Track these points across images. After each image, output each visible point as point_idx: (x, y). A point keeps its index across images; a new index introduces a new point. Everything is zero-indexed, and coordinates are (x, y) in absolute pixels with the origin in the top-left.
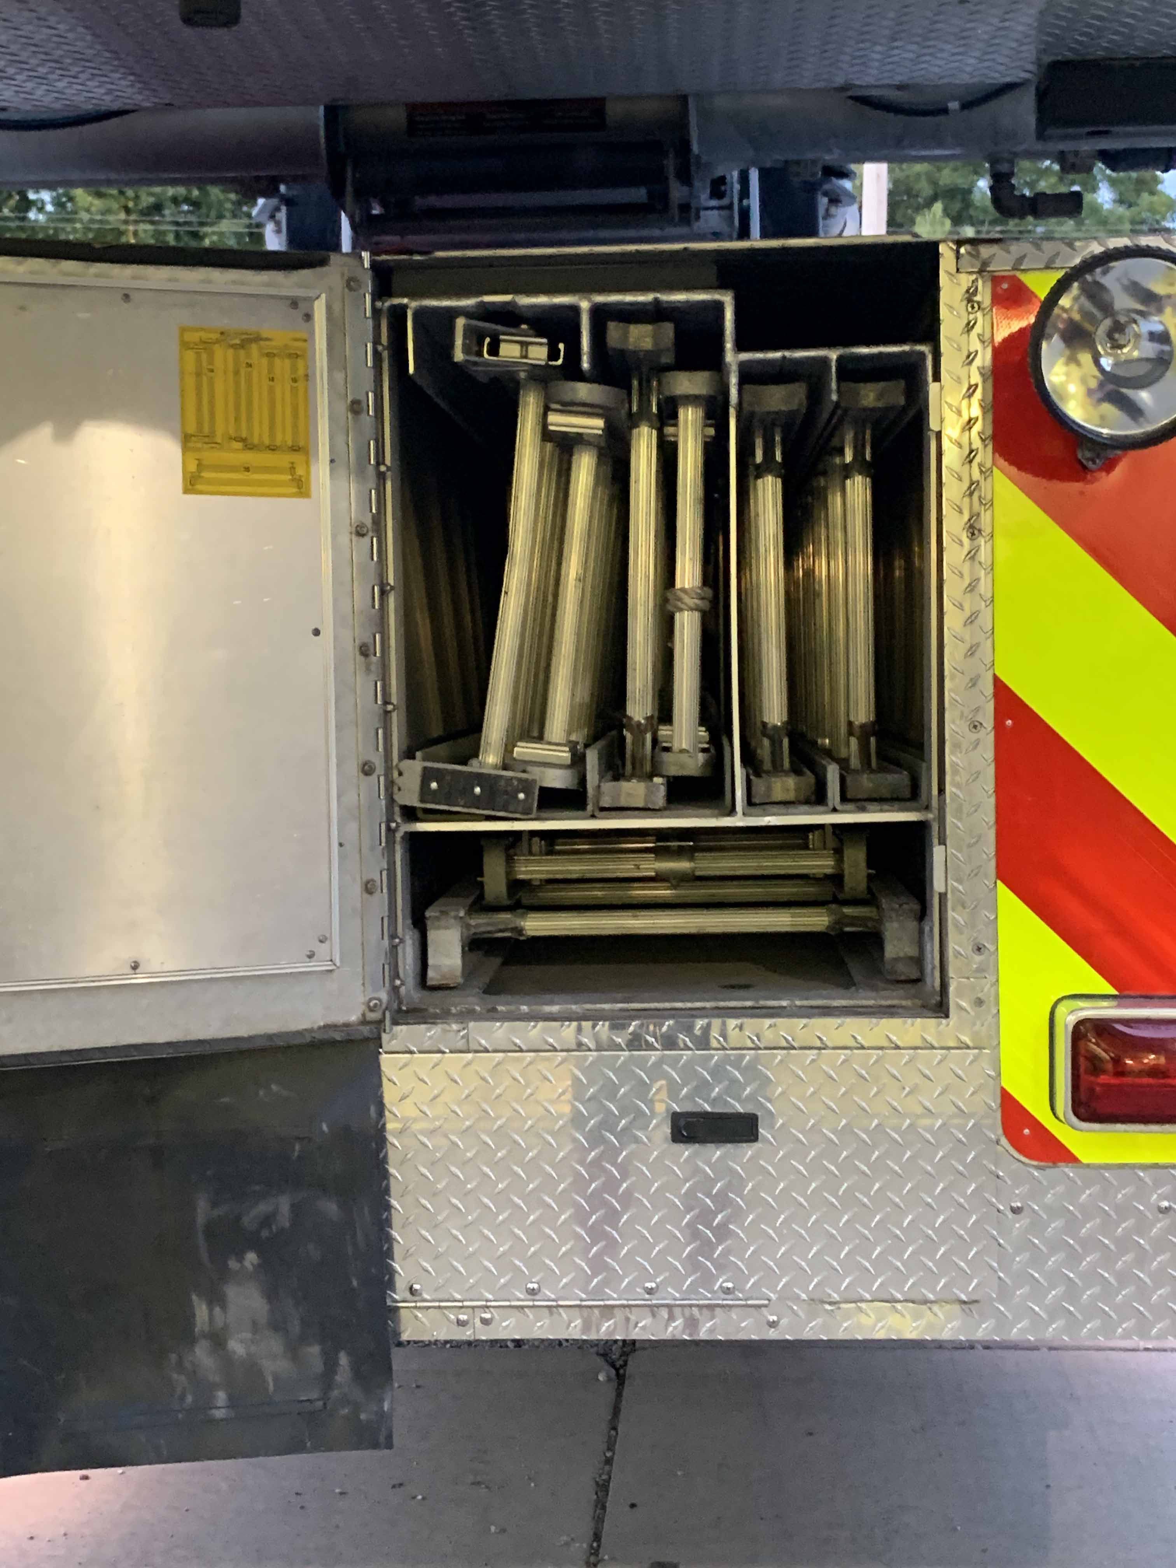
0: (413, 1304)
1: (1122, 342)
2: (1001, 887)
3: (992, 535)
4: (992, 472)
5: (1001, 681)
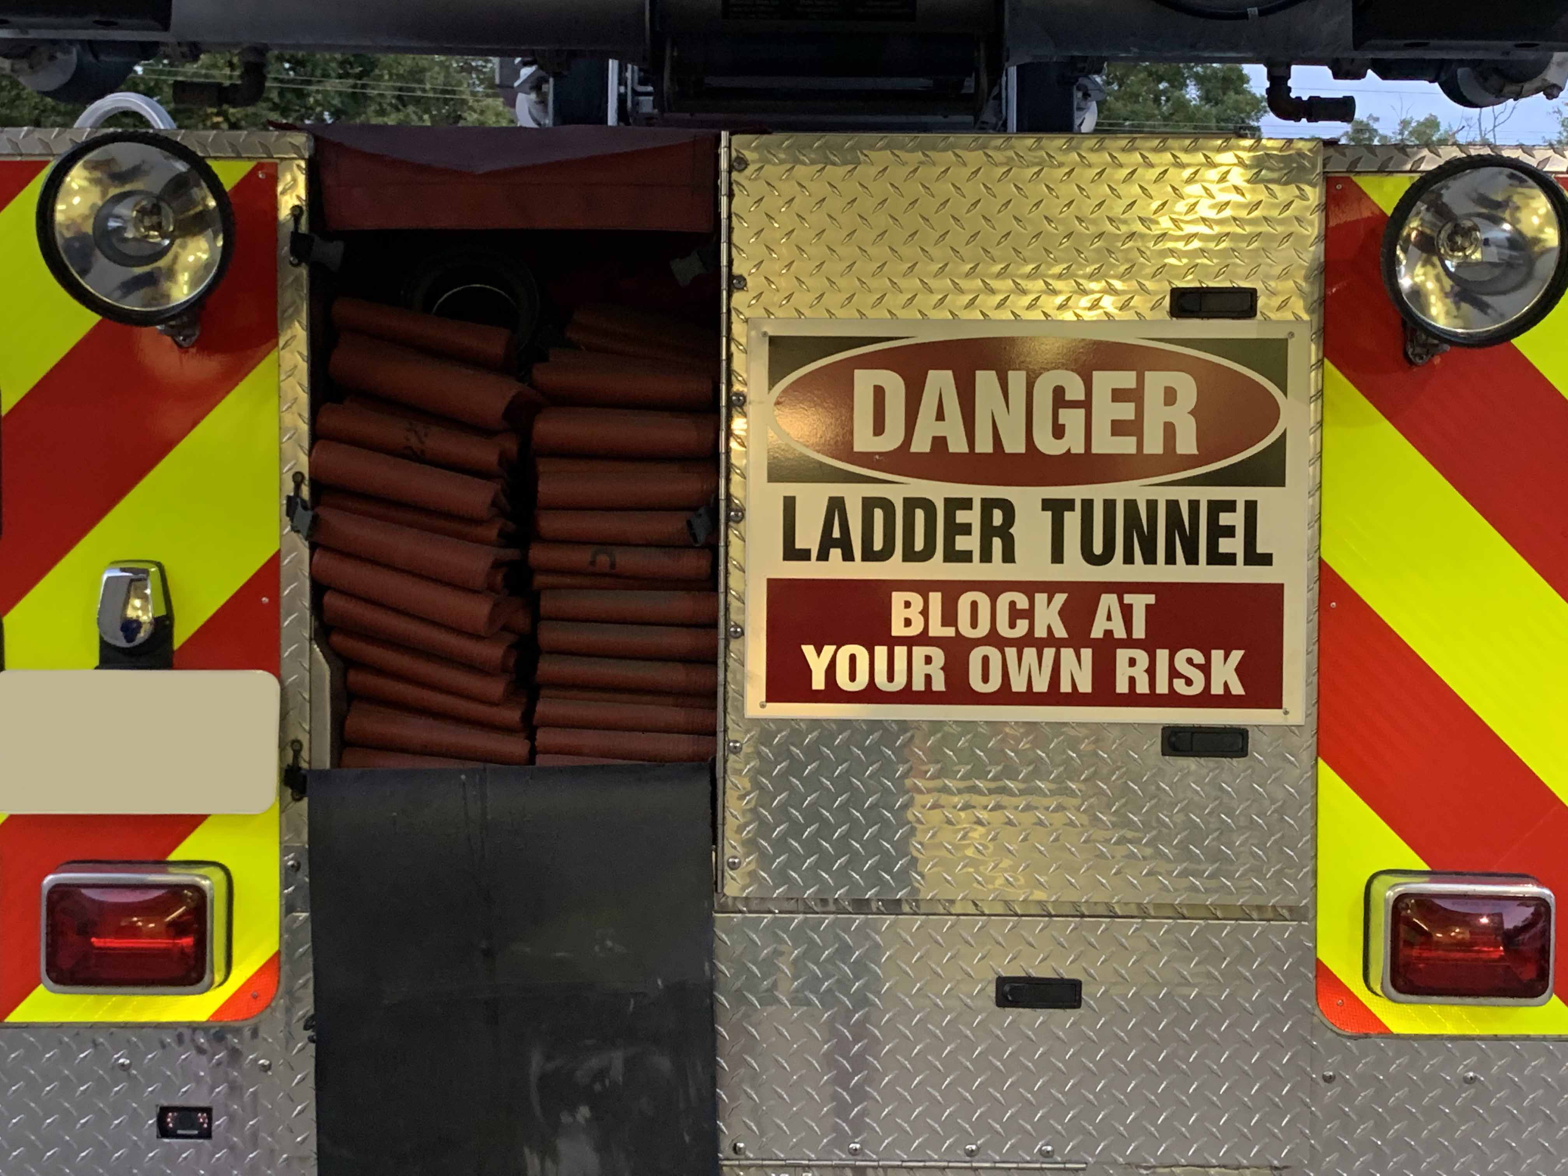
0: (737, 1163)
1: (1466, 246)
2: (1321, 763)
3: (1321, 424)
4: (1323, 364)
5: (1326, 565)
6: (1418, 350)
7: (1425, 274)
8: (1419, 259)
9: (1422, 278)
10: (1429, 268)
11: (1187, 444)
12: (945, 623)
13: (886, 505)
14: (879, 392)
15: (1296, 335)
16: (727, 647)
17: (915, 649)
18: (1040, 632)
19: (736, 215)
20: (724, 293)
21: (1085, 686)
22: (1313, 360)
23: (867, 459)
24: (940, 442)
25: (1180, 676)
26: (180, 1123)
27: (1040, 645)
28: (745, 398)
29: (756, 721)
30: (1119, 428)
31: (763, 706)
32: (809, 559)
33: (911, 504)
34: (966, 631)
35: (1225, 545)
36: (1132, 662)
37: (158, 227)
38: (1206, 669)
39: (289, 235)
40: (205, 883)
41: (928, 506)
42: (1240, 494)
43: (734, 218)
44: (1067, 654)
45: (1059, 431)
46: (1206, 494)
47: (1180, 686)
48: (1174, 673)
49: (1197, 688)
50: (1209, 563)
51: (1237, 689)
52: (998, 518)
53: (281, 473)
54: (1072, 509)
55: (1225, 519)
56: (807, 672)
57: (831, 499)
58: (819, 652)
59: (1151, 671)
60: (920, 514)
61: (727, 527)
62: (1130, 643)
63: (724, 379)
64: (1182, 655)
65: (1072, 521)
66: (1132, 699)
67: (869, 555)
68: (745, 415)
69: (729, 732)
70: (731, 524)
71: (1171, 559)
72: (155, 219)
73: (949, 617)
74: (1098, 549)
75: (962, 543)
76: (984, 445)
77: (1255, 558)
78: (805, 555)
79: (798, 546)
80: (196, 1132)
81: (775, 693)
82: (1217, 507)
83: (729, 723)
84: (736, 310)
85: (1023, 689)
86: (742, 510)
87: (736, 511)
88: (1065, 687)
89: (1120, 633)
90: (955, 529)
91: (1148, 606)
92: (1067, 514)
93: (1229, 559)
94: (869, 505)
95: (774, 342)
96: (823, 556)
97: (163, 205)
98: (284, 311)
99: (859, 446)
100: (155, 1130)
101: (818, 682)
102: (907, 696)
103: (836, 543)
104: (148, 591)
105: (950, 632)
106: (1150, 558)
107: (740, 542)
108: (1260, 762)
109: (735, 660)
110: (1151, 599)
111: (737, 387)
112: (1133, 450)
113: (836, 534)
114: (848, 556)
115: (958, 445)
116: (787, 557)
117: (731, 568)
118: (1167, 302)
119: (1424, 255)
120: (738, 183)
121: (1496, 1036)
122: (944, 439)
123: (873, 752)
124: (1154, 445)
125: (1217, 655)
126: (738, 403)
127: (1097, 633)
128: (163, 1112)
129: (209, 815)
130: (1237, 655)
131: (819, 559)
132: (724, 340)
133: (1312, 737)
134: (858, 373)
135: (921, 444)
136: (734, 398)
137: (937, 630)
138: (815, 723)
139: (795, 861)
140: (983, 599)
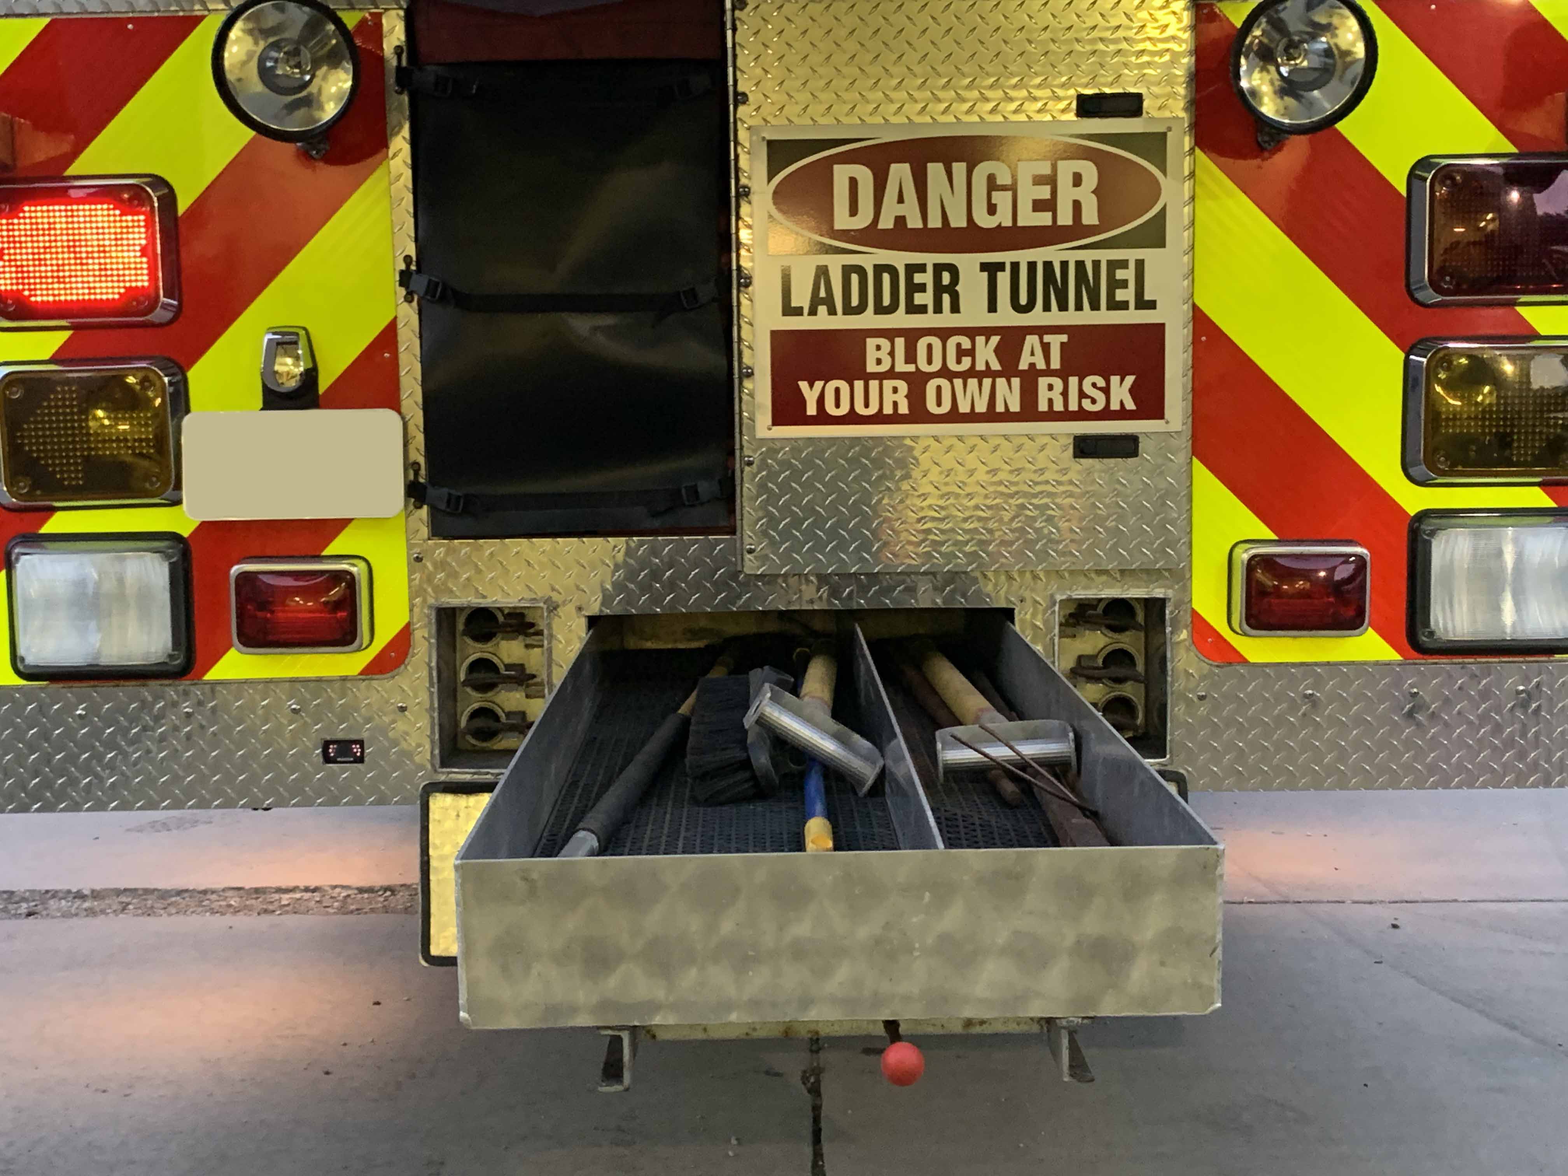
1: (1296, 56)
2: (1195, 460)
3: (1193, 198)
4: (1194, 151)
5: (1198, 308)
6: (1266, 138)
7: (1261, 79)
8: (1257, 66)
9: (1259, 82)
10: (1265, 74)
11: (1090, 217)
12: (907, 362)
13: (861, 271)
14: (853, 183)
15: (1173, 129)
16: (741, 383)
17: (885, 382)
18: (980, 366)
19: (740, 44)
20: (732, 107)
21: (1015, 407)
22: (1187, 148)
23: (846, 235)
24: (900, 220)
25: (1087, 397)
26: (339, 753)
27: (980, 376)
28: (749, 189)
29: (763, 441)
30: (1039, 206)
31: (770, 429)
32: (801, 314)
33: (879, 269)
34: (924, 367)
35: (1120, 295)
36: (1050, 387)
37: (298, 66)
38: (1106, 391)
39: (394, 71)
40: (354, 570)
41: (892, 270)
42: (1131, 255)
43: (738, 48)
44: (1001, 382)
45: (992, 209)
46: (1105, 255)
47: (1087, 405)
48: (1082, 395)
49: (1099, 406)
50: (1109, 308)
51: (1130, 405)
52: (946, 278)
53: (395, 257)
54: (1003, 270)
55: (1120, 274)
56: (803, 402)
57: (819, 268)
58: (811, 386)
59: (1065, 394)
60: (886, 277)
61: (739, 291)
62: (1048, 372)
63: (733, 175)
64: (1088, 380)
65: (1004, 279)
66: (1051, 416)
67: (849, 310)
68: (750, 203)
69: (745, 449)
70: (742, 289)
71: (1079, 307)
72: (297, 59)
73: (910, 357)
74: (1023, 300)
75: (919, 299)
76: (935, 222)
77: (1144, 304)
78: (798, 311)
79: (793, 304)
80: (352, 759)
81: (779, 419)
82: (1114, 265)
83: (745, 443)
84: (741, 120)
85: (968, 410)
86: (750, 278)
87: (745, 278)
88: (1000, 408)
89: (1041, 365)
90: (914, 288)
91: (1062, 344)
92: (999, 274)
93: (1123, 306)
94: (847, 271)
95: (770, 144)
96: (813, 312)
97: (302, 48)
98: (393, 130)
99: (838, 225)
100: (321, 760)
101: (811, 410)
102: (879, 418)
103: (823, 302)
104: (300, 352)
105: (911, 368)
106: (1063, 306)
107: (749, 303)
108: (1147, 460)
109: (747, 394)
110: (1064, 338)
111: (743, 181)
112: (1049, 223)
113: (823, 294)
114: (832, 312)
115: (914, 222)
116: (785, 314)
117: (743, 324)
118: (1074, 105)
119: (1261, 63)
120: (740, 19)
121: (1328, 662)
122: (904, 218)
123: (854, 462)
124: (1065, 218)
125: (1115, 380)
126: (744, 193)
127: (1023, 366)
128: (326, 744)
129: (353, 519)
130: (1130, 380)
131: (810, 314)
132: (732, 144)
133: (1188, 441)
134: (836, 167)
135: (886, 223)
136: (741, 190)
137: (902, 367)
138: (810, 440)
139: (797, 546)
140: (936, 342)
